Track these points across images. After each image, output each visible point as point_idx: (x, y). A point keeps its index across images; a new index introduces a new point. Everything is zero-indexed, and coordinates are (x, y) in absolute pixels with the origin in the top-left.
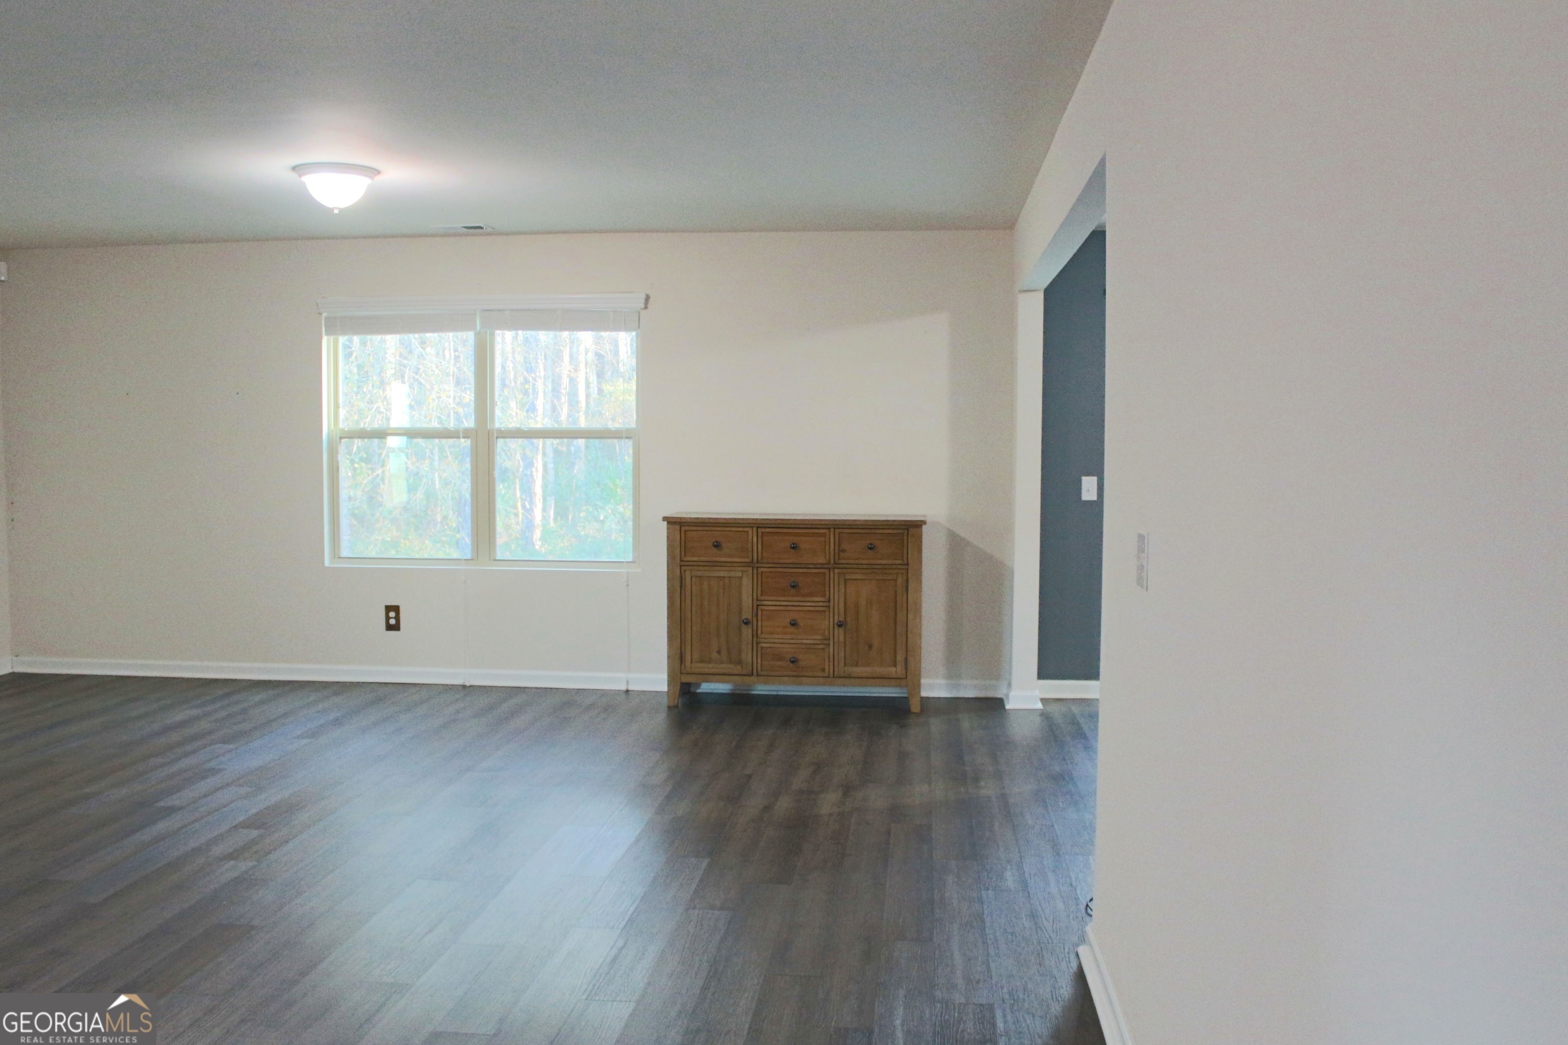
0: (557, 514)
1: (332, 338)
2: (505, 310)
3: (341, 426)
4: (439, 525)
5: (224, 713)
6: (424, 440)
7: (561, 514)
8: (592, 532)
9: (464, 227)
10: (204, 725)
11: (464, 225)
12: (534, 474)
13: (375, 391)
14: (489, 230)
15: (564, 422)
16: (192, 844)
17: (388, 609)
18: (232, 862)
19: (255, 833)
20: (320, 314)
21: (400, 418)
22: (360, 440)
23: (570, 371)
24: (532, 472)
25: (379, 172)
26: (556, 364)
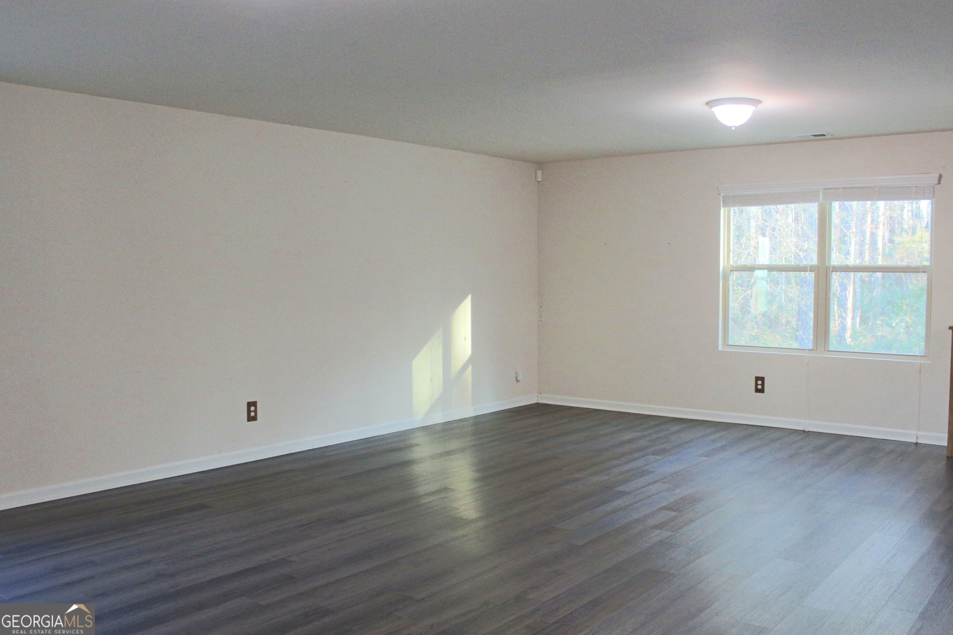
0: (861, 321)
1: (726, 209)
2: (839, 188)
3: (731, 263)
4: (784, 326)
5: (654, 436)
6: (778, 272)
7: (864, 321)
8: (885, 334)
9: (812, 135)
10: (643, 443)
11: (812, 134)
12: (847, 295)
13: (748, 242)
14: (829, 136)
15: (867, 261)
16: (636, 516)
17: (757, 379)
18: (659, 531)
19: (673, 514)
20: (719, 194)
21: (764, 259)
22: (737, 272)
23: (872, 228)
24: (846, 294)
25: (760, 102)
26: (863, 224)
